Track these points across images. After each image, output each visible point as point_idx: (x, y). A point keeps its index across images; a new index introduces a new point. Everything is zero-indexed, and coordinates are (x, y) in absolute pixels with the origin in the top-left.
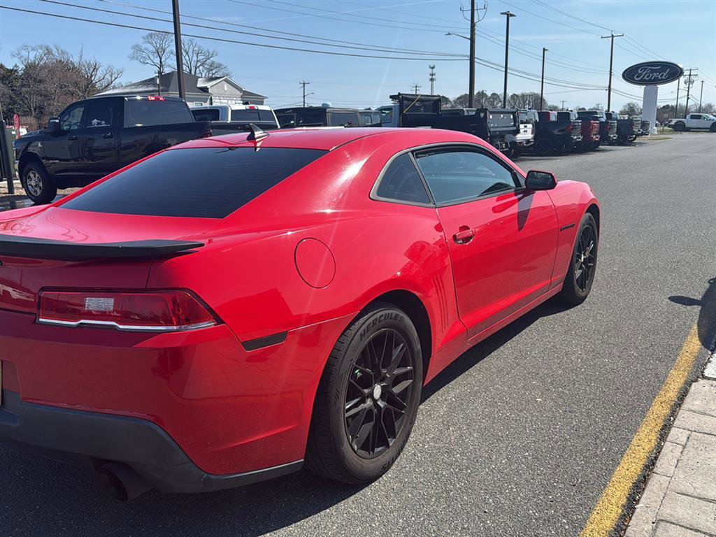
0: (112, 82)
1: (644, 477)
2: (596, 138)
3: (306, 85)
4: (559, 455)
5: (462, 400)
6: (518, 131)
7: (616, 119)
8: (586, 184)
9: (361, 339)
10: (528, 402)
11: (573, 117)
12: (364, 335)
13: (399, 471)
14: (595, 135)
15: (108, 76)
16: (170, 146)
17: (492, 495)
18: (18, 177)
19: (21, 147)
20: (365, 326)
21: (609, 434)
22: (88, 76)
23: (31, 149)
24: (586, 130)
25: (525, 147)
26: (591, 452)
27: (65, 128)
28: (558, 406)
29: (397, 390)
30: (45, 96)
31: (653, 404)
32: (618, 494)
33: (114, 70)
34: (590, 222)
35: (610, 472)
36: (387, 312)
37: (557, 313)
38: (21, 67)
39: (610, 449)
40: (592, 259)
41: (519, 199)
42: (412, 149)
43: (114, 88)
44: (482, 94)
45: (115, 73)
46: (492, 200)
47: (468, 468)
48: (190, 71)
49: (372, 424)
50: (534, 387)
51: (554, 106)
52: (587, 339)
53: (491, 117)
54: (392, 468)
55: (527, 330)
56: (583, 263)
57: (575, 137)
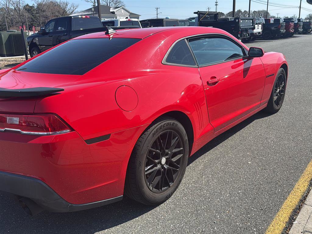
0: (74, 11)
1: (299, 206)
2: (292, 31)
3: (158, 9)
4: (256, 192)
5: (211, 162)
6: (254, 28)
7: (303, 22)
8: (282, 54)
9: (153, 136)
10: (244, 164)
11: (281, 21)
12: (155, 134)
13: (175, 198)
14: (292, 29)
15: (72, 8)
16: (72, 38)
17: (220, 213)
18: (29, 54)
19: (30, 40)
20: (155, 129)
21: (283, 182)
22: (64, 8)
23: (34, 41)
24: (287, 27)
25: (258, 35)
26: (273, 191)
27: (47, 31)
28: (259, 166)
29: (174, 160)
30: (46, 18)
31: (308, 166)
32: (285, 215)
33: (75, 5)
34: (282, 72)
35: (282, 203)
36: (168, 122)
37: (264, 117)
38: (36, 5)
39: (283, 190)
40: (283, 91)
41: (245, 62)
42: (186, 37)
43: (75, 13)
44: (239, 11)
45: (75, 6)
46: (232, 62)
47: (209, 198)
48: (107, 4)
49: (160, 176)
50: (248, 156)
51: (273, 16)
52: (277, 131)
53: (241, 21)
54: (172, 197)
55: (248, 126)
56: (278, 93)
57: (282, 31)
